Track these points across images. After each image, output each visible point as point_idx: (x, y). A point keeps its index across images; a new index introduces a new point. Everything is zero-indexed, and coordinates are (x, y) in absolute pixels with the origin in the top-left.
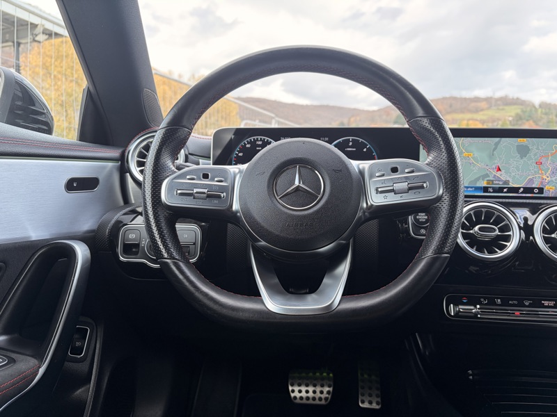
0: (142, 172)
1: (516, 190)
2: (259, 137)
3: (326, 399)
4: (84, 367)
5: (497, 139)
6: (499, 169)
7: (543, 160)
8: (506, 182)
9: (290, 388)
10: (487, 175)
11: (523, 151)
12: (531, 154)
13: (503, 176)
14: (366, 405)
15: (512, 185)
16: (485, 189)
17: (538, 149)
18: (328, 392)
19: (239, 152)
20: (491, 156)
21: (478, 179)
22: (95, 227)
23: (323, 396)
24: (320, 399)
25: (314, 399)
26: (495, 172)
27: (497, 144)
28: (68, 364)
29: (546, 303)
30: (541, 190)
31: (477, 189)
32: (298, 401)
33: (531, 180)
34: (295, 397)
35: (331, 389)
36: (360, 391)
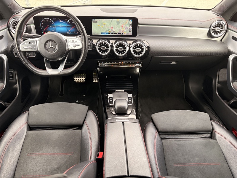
0: (15, 30)
1: (116, 33)
2: (47, 18)
3: (84, 81)
4: (14, 81)
5: (112, 20)
6: (112, 28)
7: (123, 25)
8: (114, 31)
9: (74, 79)
10: (109, 30)
11: (118, 23)
12: (120, 24)
13: (113, 30)
14: (95, 82)
15: (115, 32)
16: (109, 33)
17: (122, 22)
18: (84, 79)
19: (42, 23)
20: (110, 24)
21: (107, 31)
22: (6, 48)
23: (83, 80)
24: (82, 81)
25: (80, 81)
26: (111, 29)
27: (112, 21)
28: (10, 80)
29: (119, 62)
30: (122, 33)
31: (107, 33)
32: (76, 82)
33: (120, 31)
34: (76, 81)
35: (85, 79)
36: (93, 78)
